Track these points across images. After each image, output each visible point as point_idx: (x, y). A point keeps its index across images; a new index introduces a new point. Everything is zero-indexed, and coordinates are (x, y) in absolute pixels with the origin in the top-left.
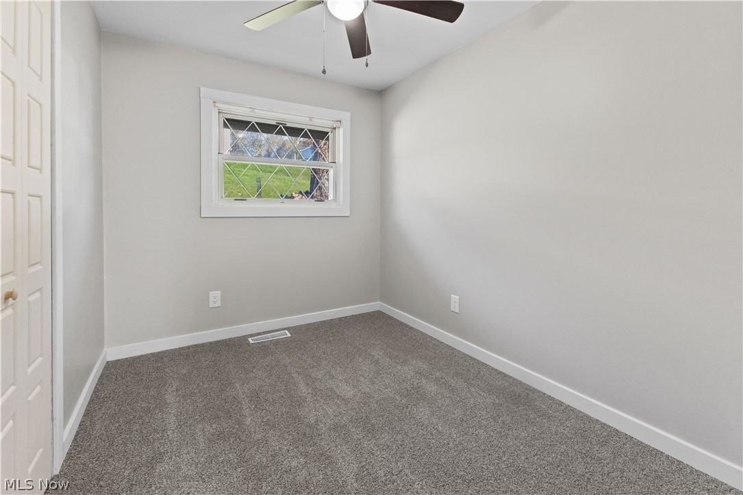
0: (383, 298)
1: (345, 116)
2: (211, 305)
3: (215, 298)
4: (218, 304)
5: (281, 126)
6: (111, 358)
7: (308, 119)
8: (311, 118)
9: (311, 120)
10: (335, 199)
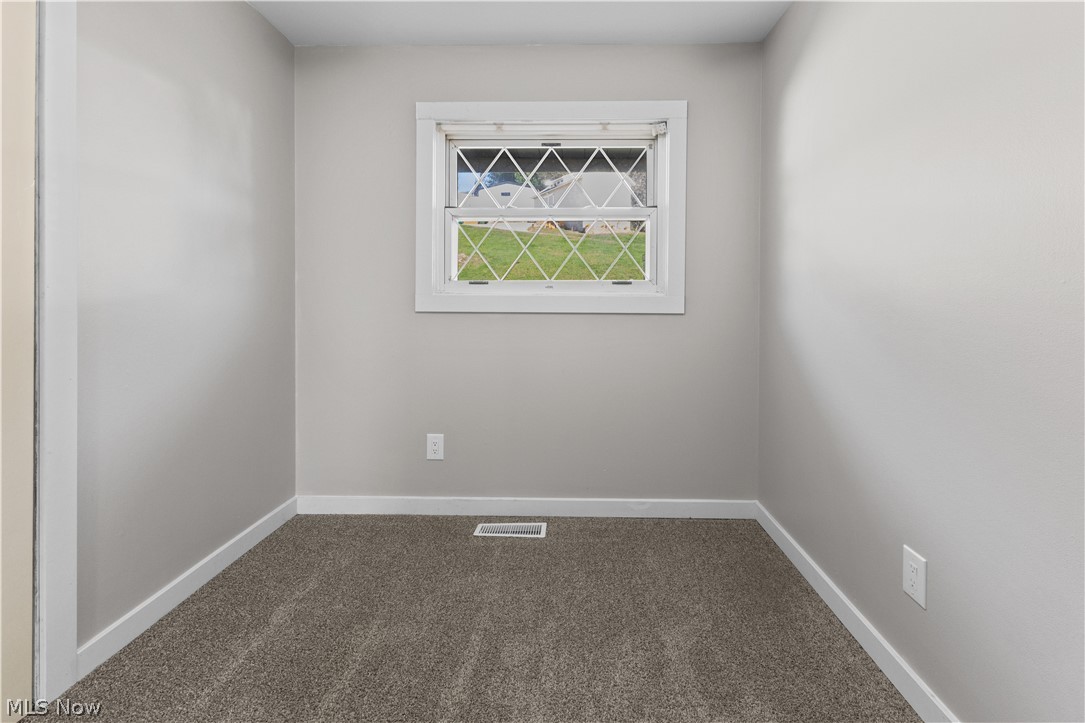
0: (766, 495)
1: (676, 110)
2: (430, 456)
3: (435, 445)
4: (440, 456)
5: (551, 149)
6: (302, 510)
7: (600, 127)
8: (605, 125)
9: (605, 129)
10: (655, 280)
